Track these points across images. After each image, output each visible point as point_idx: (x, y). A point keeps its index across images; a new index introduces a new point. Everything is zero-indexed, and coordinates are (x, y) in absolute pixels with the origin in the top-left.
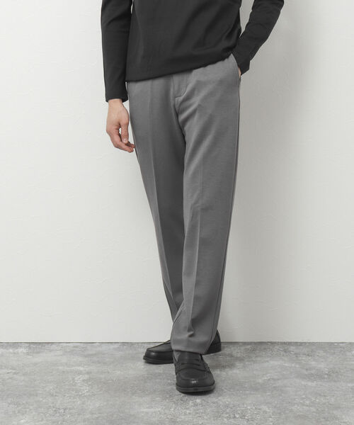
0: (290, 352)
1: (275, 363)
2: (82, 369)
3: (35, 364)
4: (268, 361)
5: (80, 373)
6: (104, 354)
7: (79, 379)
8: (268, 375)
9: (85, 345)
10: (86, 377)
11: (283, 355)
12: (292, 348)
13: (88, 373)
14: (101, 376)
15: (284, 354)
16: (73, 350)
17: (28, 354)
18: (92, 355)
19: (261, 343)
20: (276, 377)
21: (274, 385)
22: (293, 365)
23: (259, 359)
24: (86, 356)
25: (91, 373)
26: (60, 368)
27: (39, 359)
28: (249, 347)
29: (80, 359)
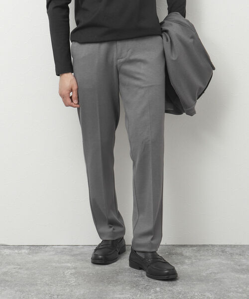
0: (226, 252)
1: (214, 260)
2: (69, 265)
3: (35, 261)
4: (210, 259)
5: (68, 268)
6: (86, 254)
7: (68, 273)
8: (211, 270)
9: (72, 247)
10: (73, 271)
11: (221, 255)
12: (228, 249)
13: (75, 268)
14: (84, 270)
15: (222, 253)
16: (63, 251)
17: (29, 254)
18: (77, 254)
19: (204, 246)
20: (216, 271)
21: (215, 278)
22: (229, 262)
23: (203, 257)
24: (73, 256)
25: (76, 268)
26: (54, 264)
27: (37, 257)
28: (195, 248)
29: (68, 258)
